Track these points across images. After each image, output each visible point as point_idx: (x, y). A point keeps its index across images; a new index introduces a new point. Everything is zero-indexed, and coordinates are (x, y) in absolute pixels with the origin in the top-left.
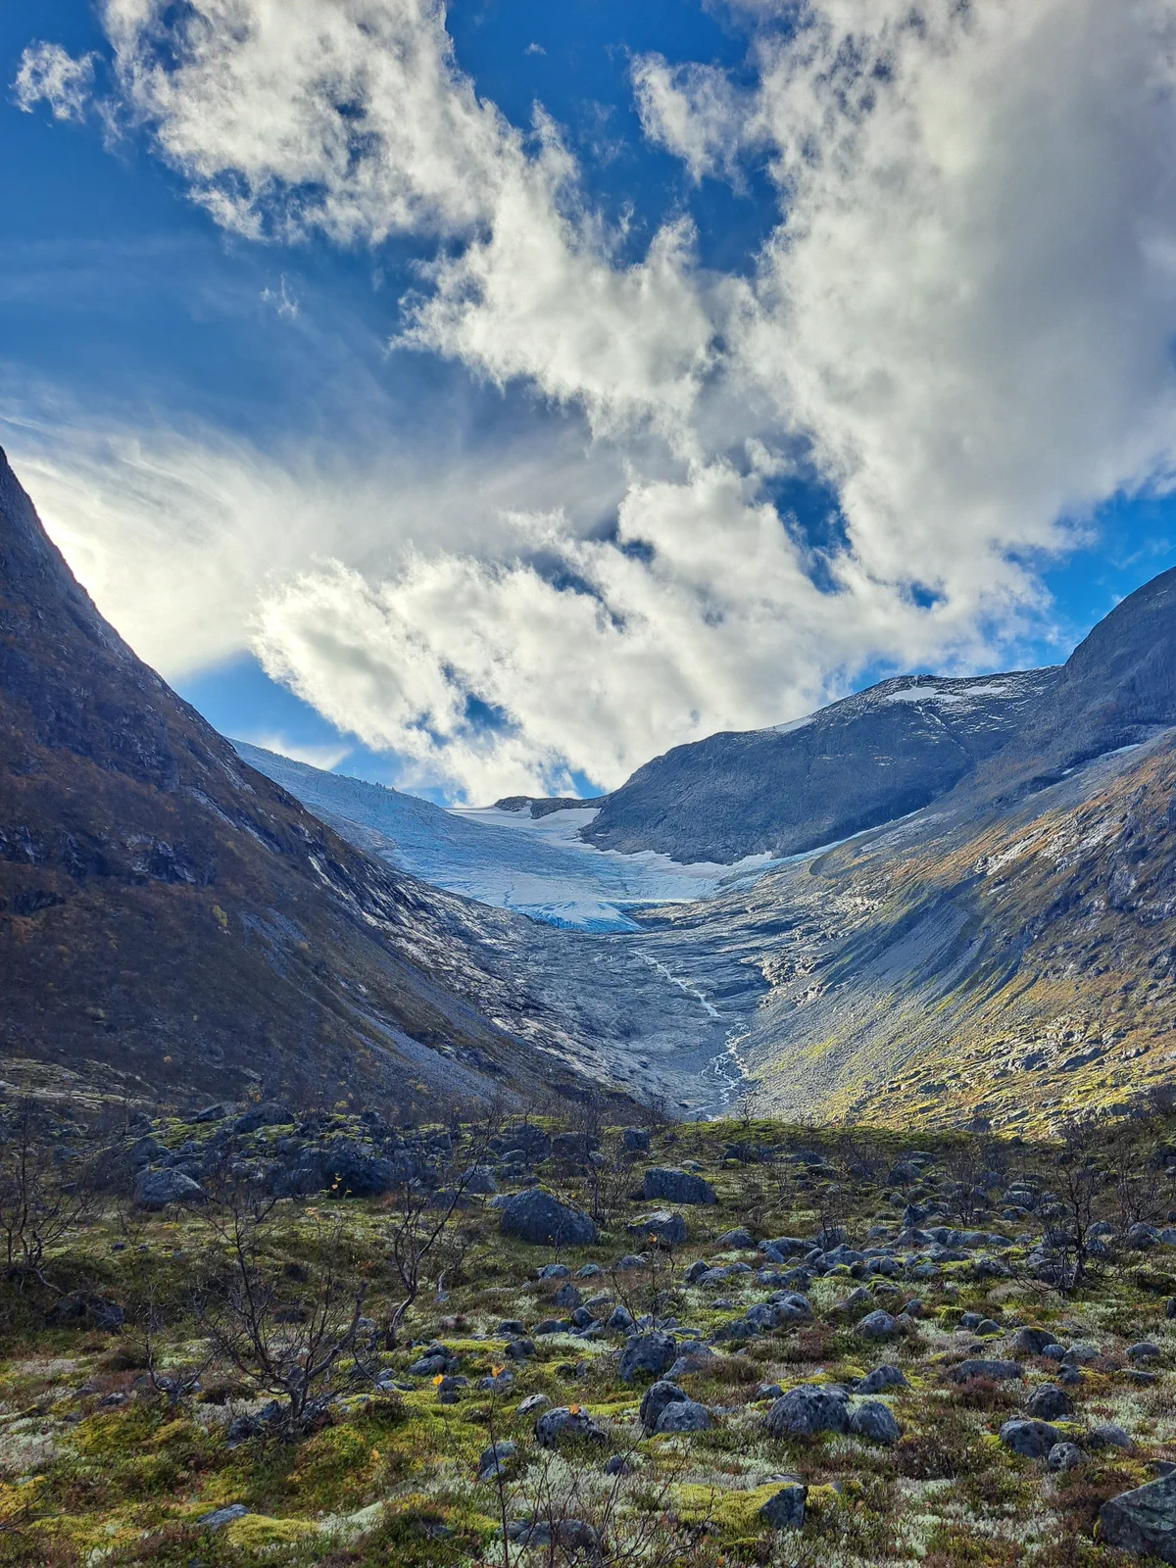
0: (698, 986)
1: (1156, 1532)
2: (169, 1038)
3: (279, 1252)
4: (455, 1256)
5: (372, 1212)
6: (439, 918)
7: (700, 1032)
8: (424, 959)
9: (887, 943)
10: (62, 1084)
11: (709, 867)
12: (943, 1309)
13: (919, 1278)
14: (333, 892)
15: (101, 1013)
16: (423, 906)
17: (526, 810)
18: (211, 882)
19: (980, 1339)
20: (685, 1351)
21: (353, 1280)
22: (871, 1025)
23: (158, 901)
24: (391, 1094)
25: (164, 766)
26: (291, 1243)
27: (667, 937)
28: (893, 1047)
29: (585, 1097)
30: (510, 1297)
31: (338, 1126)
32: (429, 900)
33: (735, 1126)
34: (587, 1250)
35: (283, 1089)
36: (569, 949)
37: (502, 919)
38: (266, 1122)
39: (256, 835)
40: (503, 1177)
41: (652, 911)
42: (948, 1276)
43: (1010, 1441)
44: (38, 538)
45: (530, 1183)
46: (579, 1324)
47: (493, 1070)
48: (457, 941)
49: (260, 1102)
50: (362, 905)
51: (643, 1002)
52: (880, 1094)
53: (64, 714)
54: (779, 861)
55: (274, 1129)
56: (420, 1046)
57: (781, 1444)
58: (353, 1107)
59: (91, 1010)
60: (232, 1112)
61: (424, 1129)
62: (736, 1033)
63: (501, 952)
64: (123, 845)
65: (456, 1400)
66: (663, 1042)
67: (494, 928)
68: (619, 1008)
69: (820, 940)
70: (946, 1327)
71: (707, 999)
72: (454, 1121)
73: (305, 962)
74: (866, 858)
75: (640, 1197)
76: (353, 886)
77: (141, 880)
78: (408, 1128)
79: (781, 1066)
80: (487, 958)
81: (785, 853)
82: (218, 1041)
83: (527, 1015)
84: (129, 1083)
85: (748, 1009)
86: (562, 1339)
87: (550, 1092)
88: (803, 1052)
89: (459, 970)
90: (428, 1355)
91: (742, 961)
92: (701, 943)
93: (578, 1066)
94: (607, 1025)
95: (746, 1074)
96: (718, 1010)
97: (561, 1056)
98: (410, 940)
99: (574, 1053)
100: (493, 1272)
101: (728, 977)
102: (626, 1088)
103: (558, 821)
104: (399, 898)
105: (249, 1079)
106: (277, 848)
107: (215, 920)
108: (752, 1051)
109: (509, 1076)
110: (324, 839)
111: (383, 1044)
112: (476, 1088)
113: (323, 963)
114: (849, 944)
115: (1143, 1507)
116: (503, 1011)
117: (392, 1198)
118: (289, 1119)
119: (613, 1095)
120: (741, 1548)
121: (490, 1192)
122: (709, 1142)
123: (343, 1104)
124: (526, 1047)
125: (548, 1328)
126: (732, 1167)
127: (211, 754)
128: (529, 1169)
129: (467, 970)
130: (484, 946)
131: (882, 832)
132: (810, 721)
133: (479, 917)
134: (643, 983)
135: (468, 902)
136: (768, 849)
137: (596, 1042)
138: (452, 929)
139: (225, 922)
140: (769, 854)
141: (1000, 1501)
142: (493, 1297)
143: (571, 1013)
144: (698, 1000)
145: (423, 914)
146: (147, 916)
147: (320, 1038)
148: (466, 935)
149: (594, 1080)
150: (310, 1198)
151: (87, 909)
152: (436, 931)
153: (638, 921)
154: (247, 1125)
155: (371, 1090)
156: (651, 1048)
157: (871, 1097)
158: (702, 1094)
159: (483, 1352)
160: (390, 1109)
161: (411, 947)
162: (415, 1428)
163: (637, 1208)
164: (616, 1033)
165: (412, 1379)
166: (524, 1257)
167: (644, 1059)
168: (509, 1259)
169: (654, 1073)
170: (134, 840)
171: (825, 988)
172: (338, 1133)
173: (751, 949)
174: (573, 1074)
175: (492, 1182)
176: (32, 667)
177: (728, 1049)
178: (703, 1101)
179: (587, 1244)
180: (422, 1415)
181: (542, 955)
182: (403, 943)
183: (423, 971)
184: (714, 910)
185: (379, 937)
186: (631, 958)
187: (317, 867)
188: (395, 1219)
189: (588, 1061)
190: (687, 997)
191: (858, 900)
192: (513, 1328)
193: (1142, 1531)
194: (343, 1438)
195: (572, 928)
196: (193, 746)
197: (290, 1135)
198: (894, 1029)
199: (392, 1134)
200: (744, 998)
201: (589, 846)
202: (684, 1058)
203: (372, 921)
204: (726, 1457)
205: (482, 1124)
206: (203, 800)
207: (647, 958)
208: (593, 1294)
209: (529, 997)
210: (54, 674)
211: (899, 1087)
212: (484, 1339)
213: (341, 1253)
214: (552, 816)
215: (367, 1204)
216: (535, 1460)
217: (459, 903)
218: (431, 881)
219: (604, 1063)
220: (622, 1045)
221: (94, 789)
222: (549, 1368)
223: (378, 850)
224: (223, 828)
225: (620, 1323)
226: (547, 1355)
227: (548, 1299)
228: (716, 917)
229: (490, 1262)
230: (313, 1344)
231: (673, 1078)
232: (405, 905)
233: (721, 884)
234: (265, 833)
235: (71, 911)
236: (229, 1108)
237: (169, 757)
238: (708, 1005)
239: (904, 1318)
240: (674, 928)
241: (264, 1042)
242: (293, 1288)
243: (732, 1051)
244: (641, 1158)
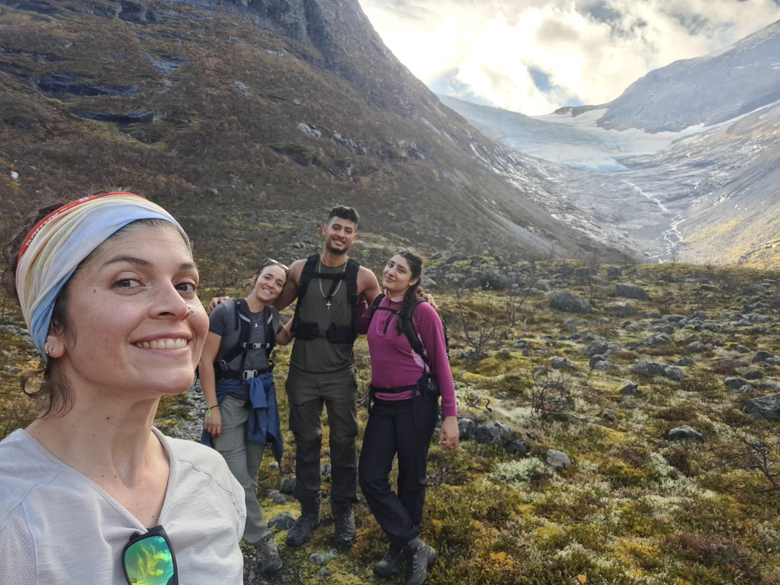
0: (656, 197)
1: (765, 410)
2: (418, 224)
3: (466, 308)
4: (530, 314)
5: (499, 296)
6: (527, 169)
7: (656, 219)
8: (520, 188)
9: (771, 170)
10: (382, 243)
11: (667, 134)
12: (729, 344)
13: (725, 332)
14: (480, 159)
15: (393, 215)
16: (520, 164)
17: (569, 113)
18: (431, 158)
19: (740, 354)
20: (611, 348)
21: (493, 319)
22: (757, 214)
23: (411, 168)
24: (506, 248)
25: (411, 109)
26: (470, 305)
27: (641, 173)
28: (771, 225)
29: (596, 250)
30: (549, 328)
31: (485, 262)
32: (523, 161)
33: (667, 266)
34: (586, 315)
35: (462, 245)
36: (589, 181)
37: (557, 168)
38: (458, 259)
39: (448, 136)
40: (552, 285)
41: (633, 159)
42: (738, 332)
43: (727, 383)
44: (360, 13)
45: (564, 288)
46: (575, 338)
47: (551, 237)
48: (536, 179)
49: (455, 251)
50: (493, 165)
51: (626, 205)
52: (760, 249)
53: (373, 91)
54: (708, 128)
55: (461, 263)
56: (519, 227)
57: (637, 376)
58: (491, 254)
59: (390, 214)
60: (445, 255)
61: (520, 264)
62: (678, 219)
63: (556, 183)
64: (397, 145)
65: (528, 356)
66: (636, 225)
67: (553, 172)
68: (614, 208)
69: (730, 169)
70: (728, 350)
71: (662, 203)
72: (532, 260)
73: (470, 191)
74: (762, 123)
75: (613, 295)
76: (489, 156)
77: (405, 159)
78: (513, 263)
79: (702, 236)
80: (549, 187)
81: (711, 123)
82: (437, 225)
83: (568, 213)
84: (405, 242)
85: (684, 208)
86: (567, 342)
87: (578, 248)
88: (715, 229)
89: (536, 192)
90: (519, 342)
91: (683, 182)
92: (660, 175)
93: (592, 236)
94: (607, 216)
95: (681, 239)
96: (668, 208)
97: (584, 231)
98: (514, 179)
99: (590, 230)
100: (546, 321)
101: (674, 191)
102: (616, 246)
103: (585, 117)
104: (509, 160)
105: (449, 241)
106: (457, 142)
107: (433, 175)
108: (686, 228)
109: (559, 240)
110: (477, 136)
111: (503, 226)
112: (544, 245)
113: (477, 191)
114: (748, 171)
115: (762, 402)
116: (556, 210)
117: (507, 291)
118: (466, 259)
119: (609, 250)
120: (612, 398)
121: (546, 290)
122: (653, 273)
123: (486, 252)
124: (568, 227)
125: (564, 339)
126: (661, 285)
127: (429, 102)
128: (565, 282)
129: (540, 192)
130: (547, 181)
131: (773, 107)
132: (731, 48)
133: (546, 167)
134: (627, 196)
135: (540, 160)
136: (702, 122)
137: (602, 224)
138: (533, 173)
139: (437, 175)
140: (702, 124)
141: (713, 399)
142: (544, 328)
143: (590, 211)
144: (656, 203)
145: (520, 167)
146: (408, 174)
147: (477, 224)
148: (538, 176)
149: (600, 242)
150: (475, 289)
151: (387, 173)
152: (526, 175)
153: (625, 165)
154: (451, 261)
155: (498, 246)
156: (630, 227)
157: (754, 251)
158: (656, 250)
159: (538, 343)
160: (506, 254)
161: (515, 183)
162: (513, 360)
163: (611, 300)
164: (611, 220)
165: (513, 349)
166: (559, 316)
167: (626, 232)
168: (553, 316)
169: (630, 239)
170: (401, 143)
171: (732, 194)
172: (485, 265)
173: (689, 176)
174: (590, 239)
175: (548, 287)
176: (361, 72)
177: (671, 228)
178: (657, 253)
179: (587, 313)
180: (516, 358)
181: (575, 184)
182: (511, 181)
183: (520, 193)
184: (668, 157)
185: (501, 179)
186: (621, 184)
187: (473, 149)
188: (506, 299)
189: (597, 234)
190: (651, 202)
191: (755, 147)
192: (550, 337)
193: (759, 409)
194: (492, 361)
195: (592, 171)
196: (422, 99)
197: (467, 265)
198: (770, 216)
199: (506, 265)
200: (684, 201)
201: (601, 128)
202: (649, 232)
203: (497, 172)
204: (616, 378)
205: (545, 262)
206: (427, 123)
207: (629, 183)
208: (581, 329)
209: (568, 204)
210: (369, 74)
211: (771, 247)
212: (539, 339)
213: (487, 310)
214: (582, 115)
215: (497, 293)
216: (551, 371)
217: (536, 161)
218: (523, 151)
219: (605, 234)
220: (615, 226)
221: (386, 122)
222: (561, 350)
223: (499, 139)
224: (435, 134)
225: (590, 339)
226: (561, 346)
227: (564, 329)
228: (669, 160)
229: (545, 317)
230: (481, 337)
231: (642, 242)
232: (511, 164)
233: (673, 142)
234: (452, 135)
235: (380, 174)
236: (444, 253)
237: (413, 105)
238: (662, 206)
239: (709, 345)
240: (645, 168)
241: (454, 225)
242: (472, 321)
243: (674, 228)
244: (618, 279)
